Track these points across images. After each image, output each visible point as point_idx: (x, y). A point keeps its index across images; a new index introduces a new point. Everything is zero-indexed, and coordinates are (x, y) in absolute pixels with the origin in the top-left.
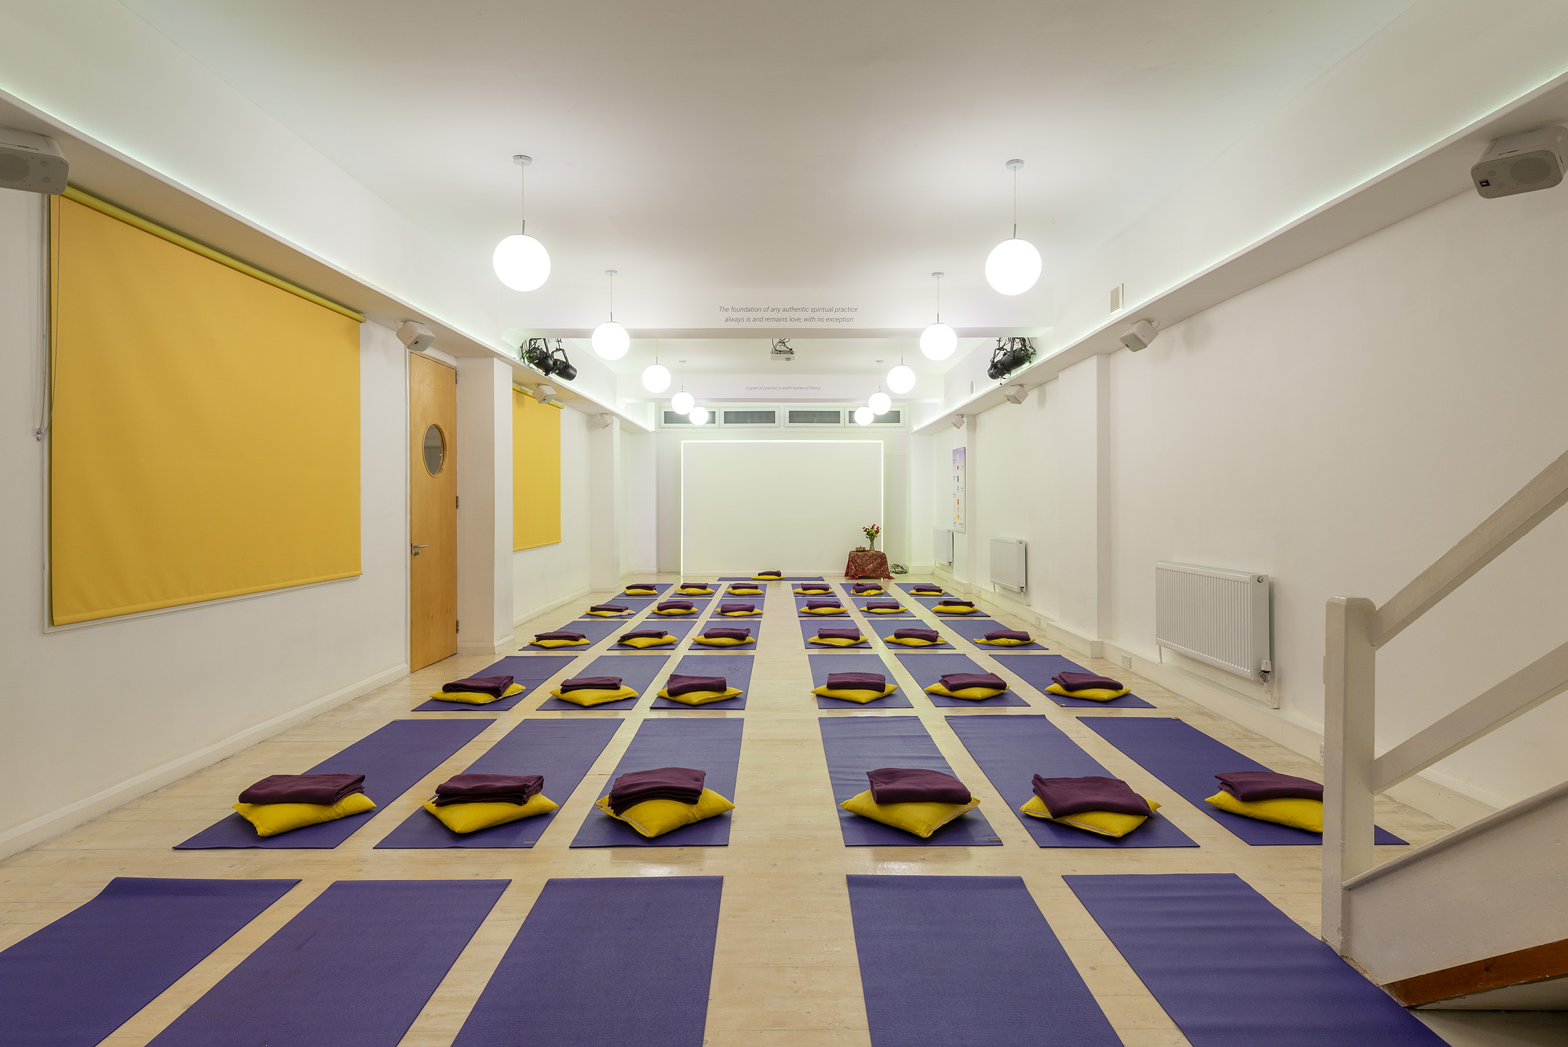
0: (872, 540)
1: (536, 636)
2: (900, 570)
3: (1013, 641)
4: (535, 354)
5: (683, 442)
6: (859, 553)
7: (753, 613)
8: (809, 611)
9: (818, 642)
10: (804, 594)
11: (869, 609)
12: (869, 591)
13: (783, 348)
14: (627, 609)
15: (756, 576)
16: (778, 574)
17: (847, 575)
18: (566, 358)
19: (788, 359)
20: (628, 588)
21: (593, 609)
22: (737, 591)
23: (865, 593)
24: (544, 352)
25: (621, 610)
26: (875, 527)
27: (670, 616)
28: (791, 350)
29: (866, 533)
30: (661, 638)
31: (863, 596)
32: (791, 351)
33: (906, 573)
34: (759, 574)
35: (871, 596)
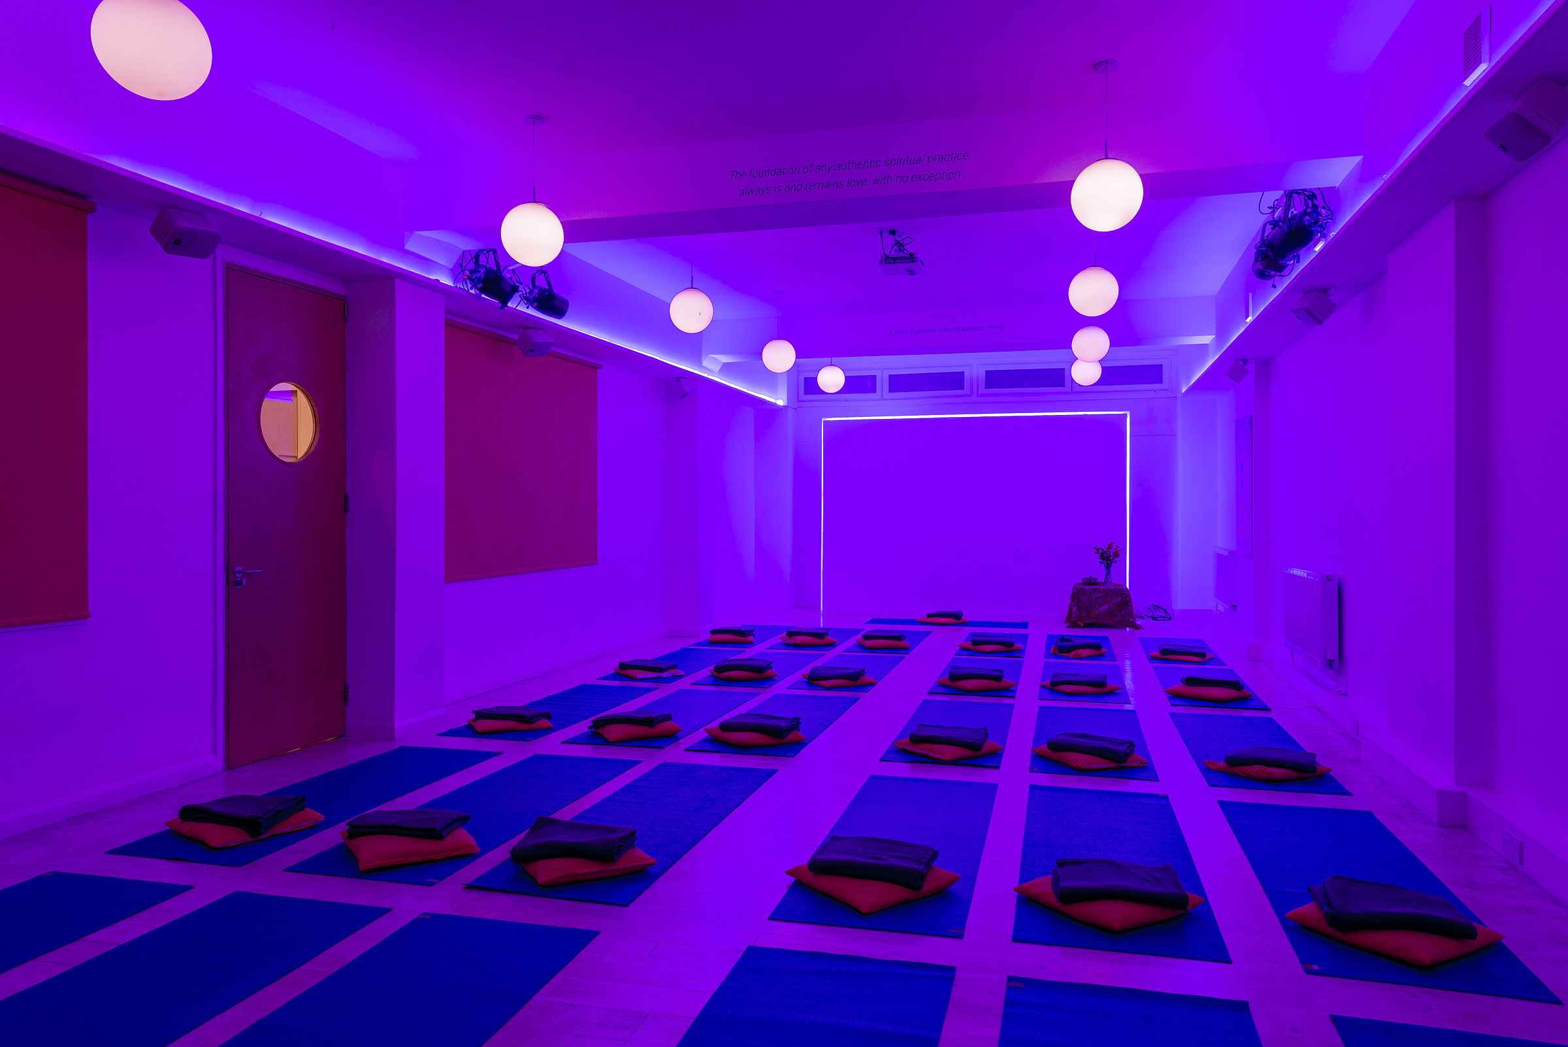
0: (1108, 567)
1: (474, 712)
2: (1162, 613)
3: (1278, 772)
4: (479, 275)
5: (823, 419)
6: (1086, 587)
7: (859, 682)
8: (949, 683)
9: (909, 748)
10: (974, 650)
11: (1054, 683)
12: (1080, 651)
13: (901, 254)
14: (675, 667)
15: (923, 618)
16: (957, 616)
17: (1068, 620)
18: (549, 283)
19: (911, 272)
20: (713, 632)
21: (623, 666)
22: (869, 643)
23: (1072, 654)
24: (492, 270)
25: (661, 670)
26: (1114, 546)
27: (731, 682)
28: (912, 255)
29: (1098, 555)
30: (652, 727)
31: (1068, 658)
32: (912, 258)
33: (1170, 619)
34: (929, 616)
35: (1081, 658)
